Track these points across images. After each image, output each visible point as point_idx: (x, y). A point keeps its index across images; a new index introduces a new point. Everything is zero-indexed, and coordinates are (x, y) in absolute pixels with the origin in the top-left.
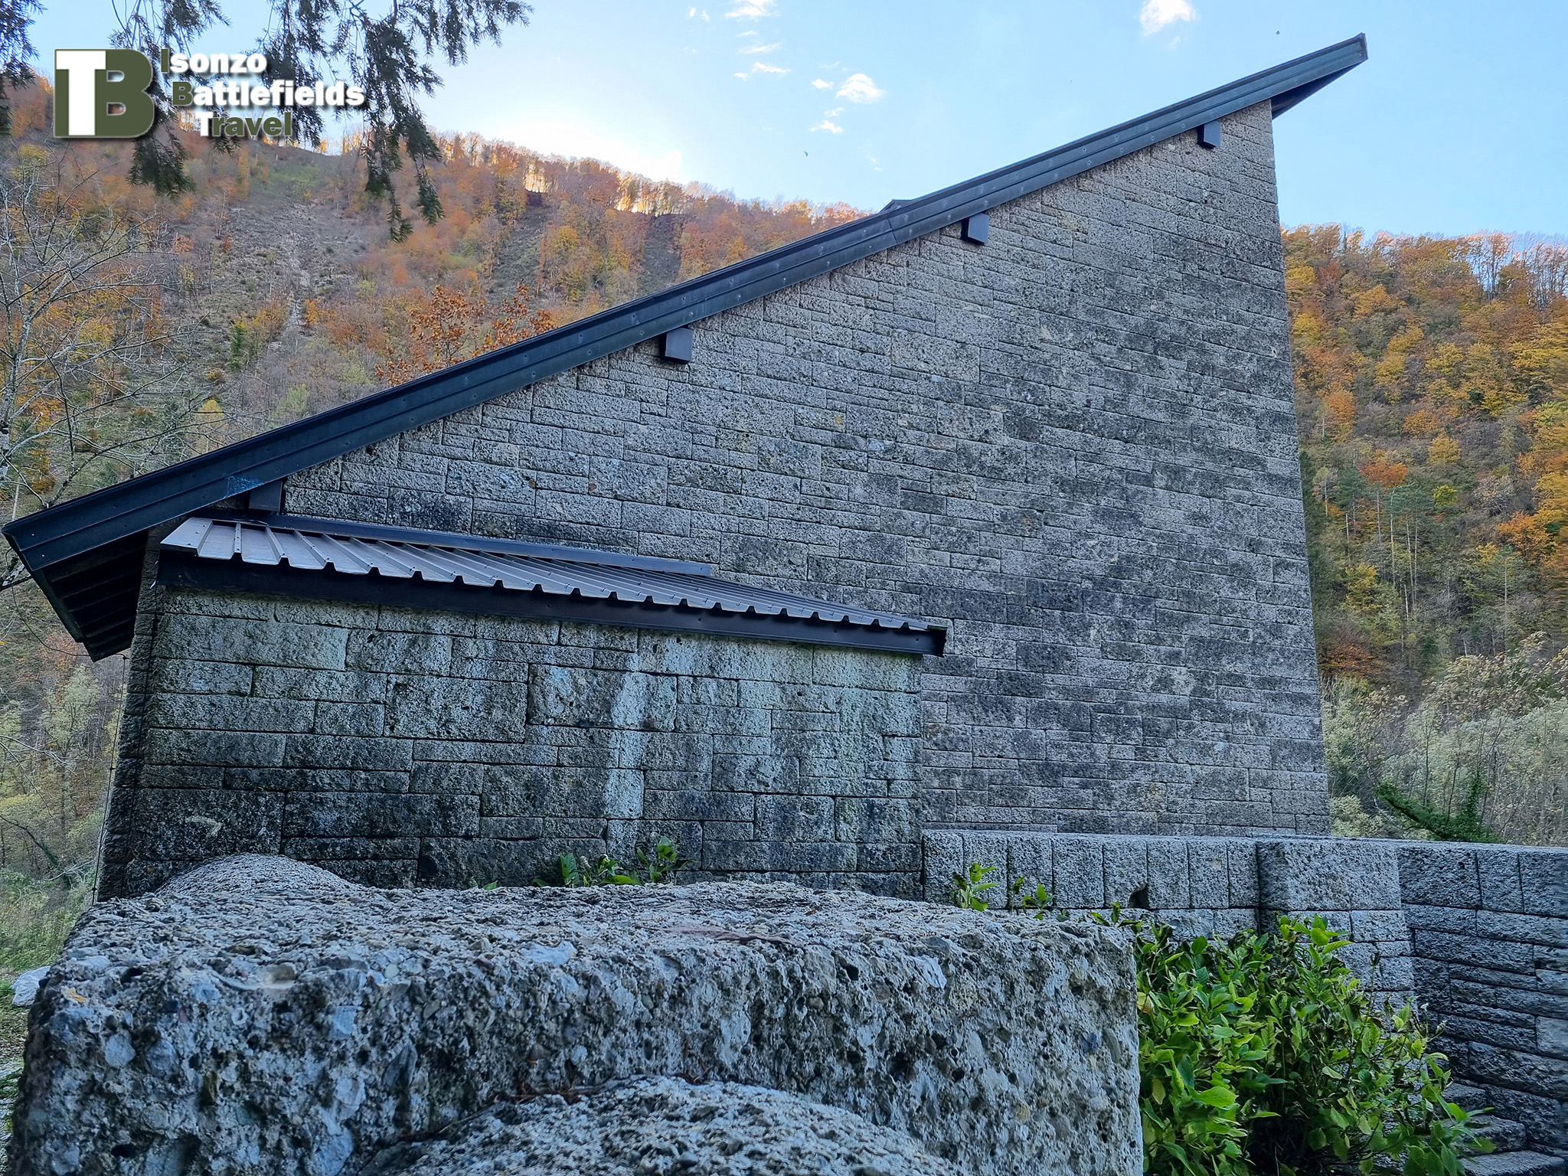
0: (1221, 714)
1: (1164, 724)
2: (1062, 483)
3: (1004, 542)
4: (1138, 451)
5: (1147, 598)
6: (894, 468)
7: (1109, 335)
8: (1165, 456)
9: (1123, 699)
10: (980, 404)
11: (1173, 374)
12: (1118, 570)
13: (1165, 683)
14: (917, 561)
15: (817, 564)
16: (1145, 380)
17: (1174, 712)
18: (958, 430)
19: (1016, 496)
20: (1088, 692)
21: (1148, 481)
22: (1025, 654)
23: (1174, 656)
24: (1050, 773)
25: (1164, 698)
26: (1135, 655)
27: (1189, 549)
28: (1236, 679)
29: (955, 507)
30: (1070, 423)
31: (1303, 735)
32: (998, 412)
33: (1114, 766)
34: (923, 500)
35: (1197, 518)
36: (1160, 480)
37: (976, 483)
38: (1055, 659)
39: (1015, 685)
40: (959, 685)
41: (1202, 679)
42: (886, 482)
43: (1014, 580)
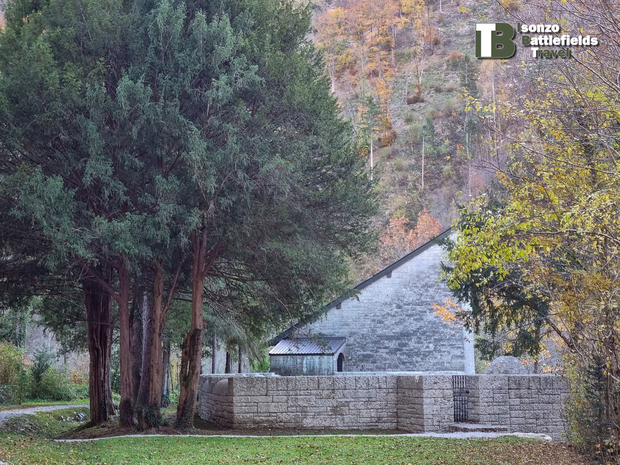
0: (440, 351)
1: (427, 354)
2: (407, 315)
3: (395, 326)
4: (423, 307)
5: (424, 333)
6: (375, 318)
7: (417, 287)
8: (429, 307)
9: (419, 350)
10: (391, 304)
11: (431, 291)
12: (418, 329)
13: (428, 347)
14: (379, 332)
15: (363, 335)
16: (425, 294)
17: (429, 352)
18: (387, 310)
19: (397, 319)
20: (412, 350)
21: (425, 312)
22: (399, 345)
23: (430, 343)
24: (404, 363)
25: (428, 350)
26: (422, 343)
27: (434, 323)
28: (443, 345)
29: (386, 322)
30: (409, 304)
31: (459, 354)
32: (394, 306)
33: (417, 362)
34: (380, 322)
35: (436, 317)
36: (428, 311)
37: (390, 318)
38: (405, 345)
39: (397, 350)
40: (387, 350)
41: (436, 346)
42: (374, 320)
43: (398, 333)
